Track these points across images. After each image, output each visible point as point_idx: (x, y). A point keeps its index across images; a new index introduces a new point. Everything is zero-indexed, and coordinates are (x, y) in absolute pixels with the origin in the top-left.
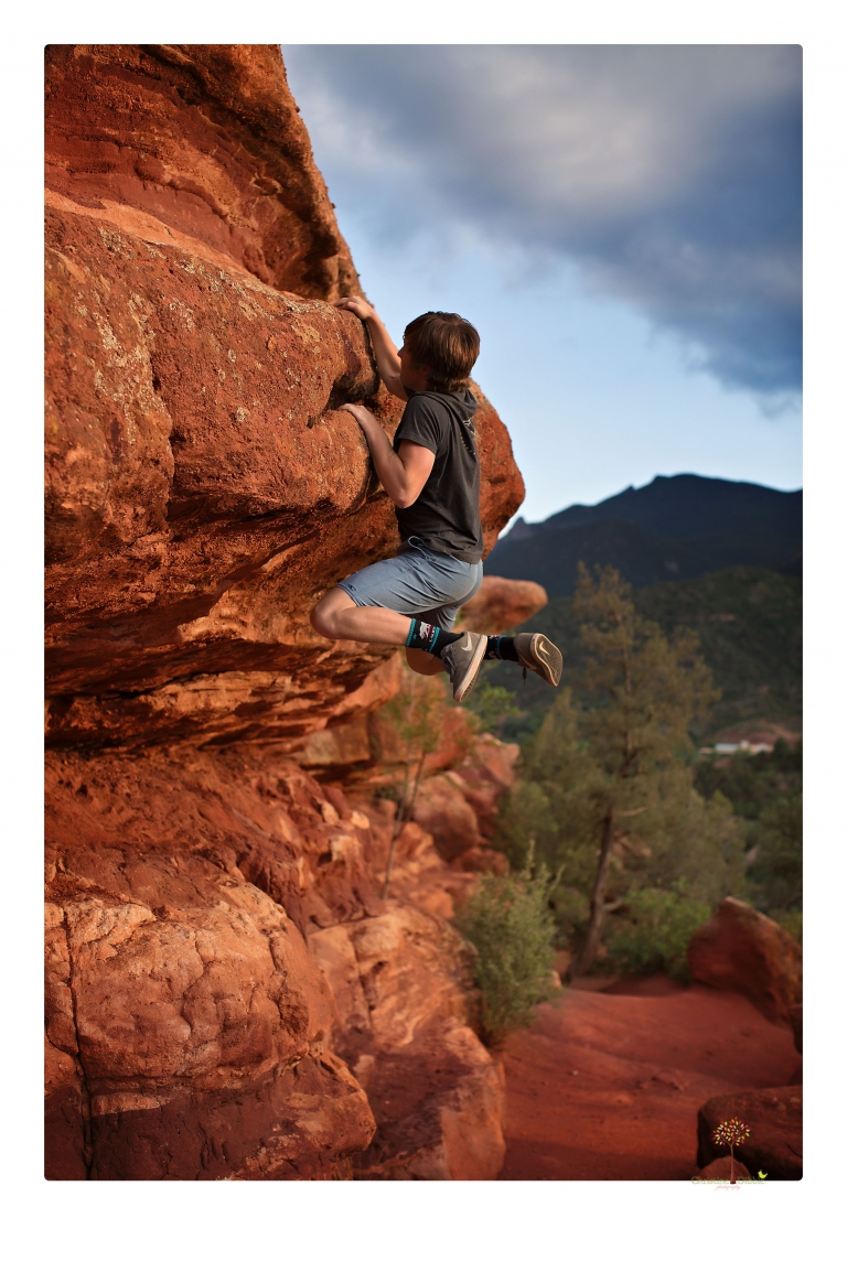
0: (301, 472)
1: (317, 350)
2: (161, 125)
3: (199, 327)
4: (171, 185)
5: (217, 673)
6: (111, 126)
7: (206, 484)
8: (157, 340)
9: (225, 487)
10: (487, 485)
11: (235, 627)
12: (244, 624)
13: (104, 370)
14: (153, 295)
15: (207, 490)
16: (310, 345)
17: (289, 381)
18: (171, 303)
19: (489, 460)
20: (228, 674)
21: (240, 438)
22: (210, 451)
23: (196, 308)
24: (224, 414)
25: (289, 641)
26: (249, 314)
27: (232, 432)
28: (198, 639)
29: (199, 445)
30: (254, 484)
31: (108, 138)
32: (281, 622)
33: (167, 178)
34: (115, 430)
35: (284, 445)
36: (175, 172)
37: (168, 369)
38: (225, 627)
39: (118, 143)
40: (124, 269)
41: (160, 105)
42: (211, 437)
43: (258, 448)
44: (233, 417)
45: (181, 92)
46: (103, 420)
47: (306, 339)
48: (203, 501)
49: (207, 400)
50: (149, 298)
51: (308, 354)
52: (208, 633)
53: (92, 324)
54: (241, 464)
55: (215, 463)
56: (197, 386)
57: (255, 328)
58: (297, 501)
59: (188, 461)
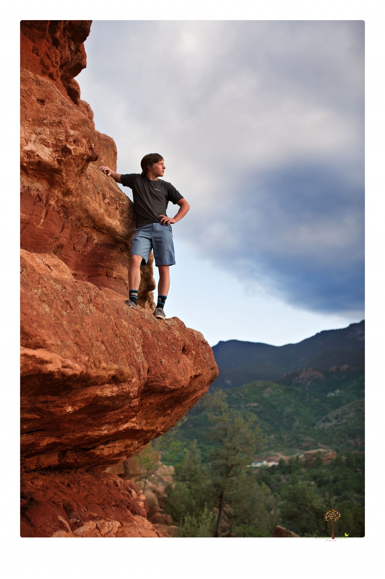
0: (179, 378)
1: (180, 339)
2: (115, 260)
3: (152, 336)
4: (115, 278)
5: (115, 441)
6: (101, 262)
7: (154, 383)
8: (143, 341)
9: (160, 384)
10: (210, 371)
11: (135, 425)
12: (137, 423)
13: (136, 354)
14: (141, 328)
15: (155, 385)
16: (178, 337)
17: (174, 349)
18: (146, 329)
19: (211, 362)
20: (119, 441)
21: (163, 369)
22: (156, 373)
23: (151, 330)
24: (159, 362)
25: (145, 429)
26: (162, 329)
27: (161, 367)
28: (124, 430)
29: (153, 372)
30: (167, 382)
31: (100, 266)
32: (144, 422)
33: (114, 276)
34: (139, 371)
35: (174, 370)
36: (117, 274)
37: (146, 350)
38: (133, 425)
39: (103, 267)
40: (133, 320)
41: (115, 254)
42: (156, 369)
43: (168, 372)
44: (161, 362)
45: (121, 249)
46: (136, 368)
47: (177, 335)
48: (153, 388)
49: (155, 358)
50: (140, 329)
51: (178, 340)
52: (128, 427)
53: (133, 341)
54: (164, 377)
55: (157, 377)
56: (153, 354)
57: (164, 333)
58: (178, 387)
59: (150, 377)
